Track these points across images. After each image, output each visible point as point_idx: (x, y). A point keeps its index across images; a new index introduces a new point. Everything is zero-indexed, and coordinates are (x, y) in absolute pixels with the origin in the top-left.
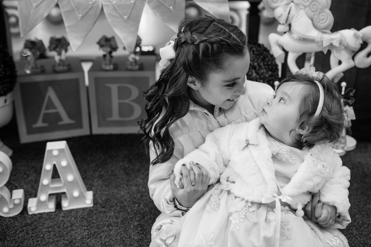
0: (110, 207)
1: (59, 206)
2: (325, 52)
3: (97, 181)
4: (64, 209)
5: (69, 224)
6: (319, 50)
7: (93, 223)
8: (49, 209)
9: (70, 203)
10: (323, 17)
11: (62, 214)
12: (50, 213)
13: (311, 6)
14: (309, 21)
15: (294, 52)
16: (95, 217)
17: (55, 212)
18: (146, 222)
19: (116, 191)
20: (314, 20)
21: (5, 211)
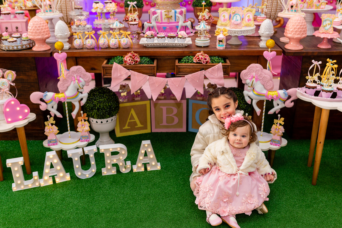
0: (168, 170)
1: (146, 169)
2: (270, 100)
3: (160, 158)
4: (148, 170)
5: (152, 177)
6: (267, 99)
7: (162, 177)
8: (141, 170)
9: (151, 168)
10: (269, 84)
11: (148, 172)
12: (142, 172)
13: (263, 79)
14: (262, 86)
15: (255, 99)
16: (162, 174)
17: (144, 171)
18: (186, 177)
19: (170, 163)
20: (265, 86)
21: (123, 170)
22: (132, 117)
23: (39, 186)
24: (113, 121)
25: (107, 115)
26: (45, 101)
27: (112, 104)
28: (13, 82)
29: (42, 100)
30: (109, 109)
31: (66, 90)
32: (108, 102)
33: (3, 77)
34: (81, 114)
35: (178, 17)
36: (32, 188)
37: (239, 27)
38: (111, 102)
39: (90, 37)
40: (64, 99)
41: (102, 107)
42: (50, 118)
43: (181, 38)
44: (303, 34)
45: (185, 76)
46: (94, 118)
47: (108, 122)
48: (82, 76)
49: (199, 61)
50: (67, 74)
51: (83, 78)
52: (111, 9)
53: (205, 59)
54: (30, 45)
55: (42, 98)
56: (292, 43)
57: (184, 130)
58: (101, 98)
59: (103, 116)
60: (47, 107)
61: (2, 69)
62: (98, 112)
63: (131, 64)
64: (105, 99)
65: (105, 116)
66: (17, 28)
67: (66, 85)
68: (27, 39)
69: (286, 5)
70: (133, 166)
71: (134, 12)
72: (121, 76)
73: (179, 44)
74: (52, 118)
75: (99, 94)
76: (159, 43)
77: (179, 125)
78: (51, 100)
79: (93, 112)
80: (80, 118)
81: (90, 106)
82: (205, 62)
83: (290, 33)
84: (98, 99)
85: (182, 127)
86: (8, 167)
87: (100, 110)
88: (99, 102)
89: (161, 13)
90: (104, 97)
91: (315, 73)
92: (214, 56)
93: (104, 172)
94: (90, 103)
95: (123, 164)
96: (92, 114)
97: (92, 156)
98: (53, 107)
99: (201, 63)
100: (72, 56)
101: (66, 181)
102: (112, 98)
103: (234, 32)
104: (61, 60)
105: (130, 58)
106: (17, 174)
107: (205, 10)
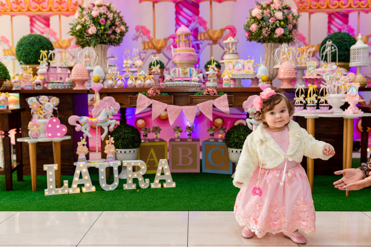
1: (162, 186)
4: (164, 187)
9: (167, 185)
12: (160, 188)
21: (142, 186)
22: (152, 157)
23: (68, 193)
24: (135, 152)
25: (130, 145)
26: (81, 124)
27: (135, 136)
28: (56, 107)
29: (78, 122)
30: (132, 140)
31: (99, 115)
32: (132, 134)
33: (49, 101)
34: (109, 138)
35: (193, 70)
36: (61, 195)
37: (241, 72)
38: (135, 134)
39: (121, 79)
40: (97, 122)
41: (126, 137)
42: (82, 139)
43: (194, 81)
44: (292, 75)
45: (197, 105)
46: (119, 148)
47: (130, 153)
48: (112, 105)
49: (208, 93)
50: (100, 102)
51: (112, 107)
52: (138, 65)
53: (213, 92)
54: (71, 87)
55: (78, 120)
56: (284, 83)
57: (198, 171)
58: (126, 130)
59: (127, 145)
60: (81, 129)
61: (48, 96)
62: (123, 142)
63: (153, 95)
64: (130, 131)
65: (128, 146)
66: (61, 78)
67: (99, 111)
68: (69, 82)
69: (279, 59)
70: (151, 184)
71: (157, 65)
72: (144, 104)
73: (192, 84)
74: (84, 140)
75: (124, 128)
76: (176, 84)
77: (194, 166)
78: (85, 123)
79: (118, 142)
80: (107, 142)
81: (117, 136)
82: (213, 94)
83: (281, 75)
84: (123, 131)
85: (196, 168)
86: (44, 170)
87: (125, 140)
88: (124, 133)
89: (179, 70)
90: (128, 129)
91: (301, 95)
92: (221, 92)
93: (125, 186)
94: (117, 134)
95: (142, 179)
96: (118, 144)
97: (116, 169)
98: (86, 130)
99: (210, 95)
100: (105, 92)
101: (92, 192)
102: (136, 132)
103: (237, 75)
104: (97, 90)
105: (152, 91)
106: (51, 179)
107: (213, 63)
